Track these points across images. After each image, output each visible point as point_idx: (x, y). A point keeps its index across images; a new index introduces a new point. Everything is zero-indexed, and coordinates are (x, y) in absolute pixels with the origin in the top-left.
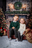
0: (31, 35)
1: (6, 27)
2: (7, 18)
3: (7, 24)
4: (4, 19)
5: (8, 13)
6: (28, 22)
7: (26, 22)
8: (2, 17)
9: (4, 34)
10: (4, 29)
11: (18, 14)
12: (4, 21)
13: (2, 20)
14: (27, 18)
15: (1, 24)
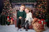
0: (38, 25)
2: (13, 7)
3: (13, 13)
4: (10, 8)
5: (14, 2)
7: (33, 10)
8: (8, 6)
9: (11, 23)
10: (11, 17)
11: (25, 3)
12: (10, 10)
13: (9, 9)
14: (34, 6)
15: (7, 13)
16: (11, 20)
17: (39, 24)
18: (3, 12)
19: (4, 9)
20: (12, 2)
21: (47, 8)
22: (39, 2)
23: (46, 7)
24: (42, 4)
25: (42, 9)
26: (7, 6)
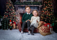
1: (15, 19)
3: (16, 17)
6: (41, 14)
8: (11, 8)
10: (13, 21)
11: (29, 5)
12: (13, 13)
13: (11, 12)
14: (39, 9)
15: (10, 16)
16: (14, 25)
18: (5, 15)
19: (6, 11)
20: (15, 4)
21: (53, 11)
22: (45, 4)
23: (52, 10)
24: (47, 6)
26: (9, 8)
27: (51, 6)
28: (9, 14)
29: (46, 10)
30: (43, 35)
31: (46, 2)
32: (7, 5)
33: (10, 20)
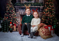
1: (16, 21)
2: (17, 11)
3: (17, 18)
4: (14, 12)
5: (18, 5)
6: (42, 15)
8: (11, 10)
9: (14, 30)
10: (14, 23)
13: (11, 14)
14: (40, 10)
15: (10, 17)
17: (46, 30)
18: (5, 17)
19: (6, 13)
21: (55, 12)
22: (46, 5)
23: (53, 12)
24: (49, 8)
25: (49, 13)
26: (9, 10)
27: (53, 7)
28: (9, 16)
29: (48, 12)
30: (43, 38)
31: (47, 3)
32: (7, 6)
33: (10, 22)
